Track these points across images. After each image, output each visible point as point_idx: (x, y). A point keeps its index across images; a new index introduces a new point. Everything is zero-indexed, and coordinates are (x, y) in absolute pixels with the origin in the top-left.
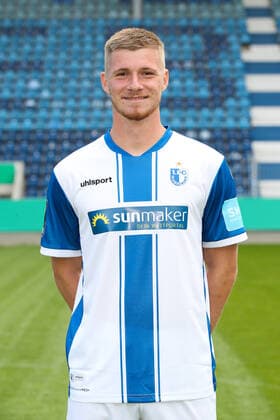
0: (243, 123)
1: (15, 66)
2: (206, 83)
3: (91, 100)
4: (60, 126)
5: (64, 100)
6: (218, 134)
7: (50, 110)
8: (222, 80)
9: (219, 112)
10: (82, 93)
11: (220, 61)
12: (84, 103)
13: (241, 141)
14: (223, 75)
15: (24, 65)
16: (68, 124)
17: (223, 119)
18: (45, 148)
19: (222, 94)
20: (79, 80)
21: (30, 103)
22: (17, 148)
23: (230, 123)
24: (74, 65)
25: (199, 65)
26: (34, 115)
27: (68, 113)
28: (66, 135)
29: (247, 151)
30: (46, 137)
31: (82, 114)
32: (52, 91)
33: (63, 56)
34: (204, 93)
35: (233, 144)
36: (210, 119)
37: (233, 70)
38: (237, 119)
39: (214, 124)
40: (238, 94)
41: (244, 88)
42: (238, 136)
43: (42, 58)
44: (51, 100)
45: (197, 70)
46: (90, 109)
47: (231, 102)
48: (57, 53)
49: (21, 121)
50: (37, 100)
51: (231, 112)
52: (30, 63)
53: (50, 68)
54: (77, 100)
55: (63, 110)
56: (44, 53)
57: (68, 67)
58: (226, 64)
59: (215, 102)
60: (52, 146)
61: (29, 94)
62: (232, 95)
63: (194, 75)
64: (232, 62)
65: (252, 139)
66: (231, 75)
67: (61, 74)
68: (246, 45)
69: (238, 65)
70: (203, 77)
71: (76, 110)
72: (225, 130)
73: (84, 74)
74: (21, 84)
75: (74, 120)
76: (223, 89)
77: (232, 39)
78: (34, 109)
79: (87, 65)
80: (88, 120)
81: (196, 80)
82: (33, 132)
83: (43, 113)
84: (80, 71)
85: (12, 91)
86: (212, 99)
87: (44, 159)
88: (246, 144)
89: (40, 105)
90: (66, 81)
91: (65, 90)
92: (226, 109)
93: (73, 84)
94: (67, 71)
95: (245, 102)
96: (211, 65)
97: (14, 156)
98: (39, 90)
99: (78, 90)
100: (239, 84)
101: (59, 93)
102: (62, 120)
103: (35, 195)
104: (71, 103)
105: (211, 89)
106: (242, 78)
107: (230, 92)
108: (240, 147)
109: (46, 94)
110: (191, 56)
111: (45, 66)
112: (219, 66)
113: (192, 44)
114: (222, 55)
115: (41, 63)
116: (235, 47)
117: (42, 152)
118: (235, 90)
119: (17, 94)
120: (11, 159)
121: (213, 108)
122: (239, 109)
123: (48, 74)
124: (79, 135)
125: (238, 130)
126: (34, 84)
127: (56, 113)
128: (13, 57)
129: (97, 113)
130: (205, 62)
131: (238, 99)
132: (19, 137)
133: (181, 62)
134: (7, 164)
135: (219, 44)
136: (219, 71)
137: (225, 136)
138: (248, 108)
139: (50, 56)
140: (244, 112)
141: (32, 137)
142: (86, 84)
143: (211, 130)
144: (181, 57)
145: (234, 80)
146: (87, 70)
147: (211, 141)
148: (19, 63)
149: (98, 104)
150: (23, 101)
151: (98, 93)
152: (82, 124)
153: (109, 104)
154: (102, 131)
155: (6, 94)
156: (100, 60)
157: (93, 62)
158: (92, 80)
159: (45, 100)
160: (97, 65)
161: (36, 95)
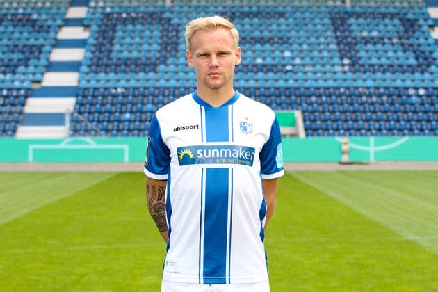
1: (270, 40)
2: (412, 55)
3: (333, 66)
4: (316, 84)
5: (313, 65)
6: (431, 91)
7: (304, 73)
8: (423, 52)
9: (427, 76)
10: (325, 60)
11: (417, 38)
12: (329, 68)
14: (421, 48)
15: (276, 40)
16: (321, 83)
17: (432, 81)
19: (426, 63)
20: (320, 51)
21: (289, 68)
22: (288, 100)
24: (313, 40)
25: (403, 41)
26: (295, 76)
27: (319, 75)
28: (322, 91)
30: (308, 92)
31: (329, 75)
32: (302, 59)
33: (303, 33)
34: (412, 61)
36: (422, 80)
37: (429, 45)
39: (427, 84)
43: (289, 35)
44: (303, 65)
45: (402, 45)
46: (335, 73)
47: (433, 68)
48: (297, 31)
49: (286, 80)
50: (293, 65)
51: (436, 75)
52: (280, 38)
53: (296, 43)
54: (323, 65)
55: (315, 73)
56: (288, 31)
57: (309, 42)
58: (422, 41)
59: (421, 68)
60: (314, 99)
61: (286, 61)
62: (433, 64)
63: (401, 48)
64: (426, 39)
66: (429, 49)
67: (305, 47)
68: (431, 27)
69: (431, 41)
70: (408, 50)
71: (324, 73)
72: (435, 89)
73: (322, 47)
74: (277, 53)
75: (325, 80)
76: (425, 59)
77: (421, 22)
78: (293, 72)
79: (322, 40)
80: (335, 80)
81: (404, 52)
82: (298, 88)
83: (301, 75)
84: (318, 45)
85: (273, 58)
86: (419, 66)
87: (311, 109)
89: (296, 68)
90: (310, 51)
91: (312, 58)
92: (431, 73)
93: (316, 53)
94: (308, 44)
96: (411, 41)
97: (289, 106)
98: (293, 58)
99: (322, 58)
100: (435, 55)
101: (308, 60)
102: (316, 80)
104: (319, 68)
105: (416, 58)
107: (430, 60)
109: (298, 61)
110: (396, 35)
111: (292, 41)
112: (418, 42)
113: (394, 26)
114: (417, 34)
115: (289, 38)
116: (425, 28)
117: (308, 104)
118: (434, 59)
119: (277, 61)
121: (422, 73)
123: (295, 47)
124: (332, 91)
126: (287, 54)
127: (310, 75)
128: (267, 34)
129: (340, 76)
130: (406, 38)
132: (288, 93)
133: (390, 39)
134: (290, 112)
135: (412, 26)
136: (419, 45)
137: (436, 92)
139: (293, 34)
141: (298, 92)
142: (326, 54)
143: (426, 88)
144: (389, 35)
145: (431, 52)
146: (323, 44)
147: (428, 96)
148: (272, 38)
149: (338, 68)
150: (284, 66)
151: (336, 60)
152: (331, 83)
153: (346, 68)
154: (347, 88)
155: (269, 61)
156: (331, 37)
157: (326, 38)
158: (329, 51)
159: (300, 65)
160: (330, 40)
161: (292, 62)
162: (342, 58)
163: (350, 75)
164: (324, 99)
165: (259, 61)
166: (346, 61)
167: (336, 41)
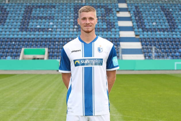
0: (117, 36)
1: (45, 18)
2: (105, 24)
3: (69, 28)
4: (60, 37)
5: (61, 28)
7: (56, 32)
8: (111, 23)
9: (109, 33)
10: (66, 26)
12: (67, 30)
13: (116, 42)
14: (110, 21)
15: (48, 17)
16: (62, 36)
17: (111, 35)
18: (55, 44)
19: (111, 27)
20: (65, 22)
21: (50, 29)
22: (46, 44)
23: (113, 36)
24: (64, 17)
25: (103, 18)
26: (51, 33)
28: (61, 40)
29: (118, 45)
30: (55, 40)
31: (66, 33)
32: (57, 26)
33: (60, 15)
34: (105, 27)
36: (106, 35)
37: (114, 19)
38: (115, 35)
39: (108, 36)
41: (117, 25)
42: (116, 40)
44: (57, 28)
46: (69, 32)
47: (113, 30)
48: (58, 14)
49: (47, 35)
50: (52, 29)
51: (113, 33)
52: (50, 17)
53: (56, 19)
54: (65, 29)
55: (60, 32)
56: (55, 14)
57: (62, 18)
58: (111, 18)
59: (108, 30)
60: (57, 43)
61: (50, 27)
62: (113, 28)
64: (114, 17)
65: (120, 41)
66: (113, 21)
67: (60, 20)
68: (118, 12)
69: (116, 18)
70: (104, 22)
71: (64, 32)
72: (111, 38)
74: (47, 23)
75: (64, 35)
76: (111, 25)
77: (114, 10)
78: (51, 31)
79: (68, 17)
80: (68, 35)
81: (102, 22)
82: (51, 38)
83: (54, 33)
84: (66, 20)
85: (45, 25)
86: (107, 28)
87: (54, 47)
88: (118, 43)
89: (53, 30)
90: (61, 22)
91: (61, 25)
92: (111, 32)
93: (63, 23)
95: (118, 30)
96: (107, 18)
97: (45, 46)
98: (53, 25)
101: (59, 26)
102: (60, 35)
104: (63, 29)
105: (107, 25)
106: (117, 22)
107: (113, 26)
109: (55, 27)
110: (101, 15)
111: (54, 18)
112: (109, 18)
113: (101, 11)
114: (110, 15)
115: (54, 17)
116: (115, 12)
119: (46, 27)
120: (44, 47)
121: (107, 32)
122: (116, 32)
123: (56, 20)
124: (66, 39)
125: (116, 38)
126: (51, 24)
127: (58, 33)
128: (45, 15)
129: (71, 33)
130: (105, 17)
131: (115, 29)
132: (46, 40)
134: (43, 48)
135: (109, 11)
137: (111, 40)
138: (119, 32)
139: (56, 15)
141: (51, 40)
142: (68, 23)
143: (107, 38)
144: (98, 15)
145: (114, 23)
146: (68, 19)
148: (46, 17)
149: (71, 30)
150: (48, 29)
151: (72, 26)
152: (66, 36)
153: (75, 30)
154: (72, 38)
155: (43, 27)
156: (72, 16)
157: (70, 17)
158: (69, 22)
159: (55, 28)
160: (71, 17)
161: (52, 27)
162: (74, 26)
163: (75, 33)
164: (61, 43)
165: (38, 27)
166: (76, 27)
167: (74, 18)
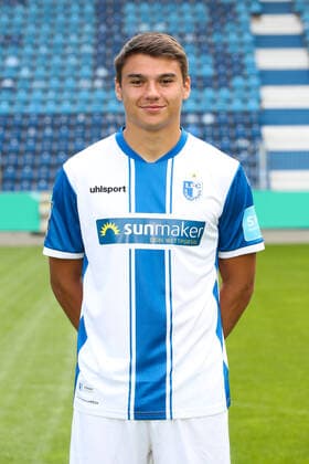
0: (253, 105)
2: (210, 60)
3: (77, 79)
4: (42, 109)
5: (47, 79)
6: (223, 117)
7: (30, 91)
8: (229, 56)
9: (224, 93)
10: (67, 71)
11: (226, 34)
12: (70, 83)
13: (249, 125)
14: (229, 50)
16: (51, 107)
17: (229, 101)
18: (23, 135)
19: (229, 72)
20: (64, 57)
21: (7, 83)
23: (237, 106)
24: (59, 39)
25: (203, 38)
26: (12, 97)
27: (51, 95)
28: (48, 120)
29: (255, 137)
30: (25, 122)
31: (66, 95)
32: (33, 69)
33: (46, 29)
34: (208, 71)
35: (241, 129)
36: (214, 101)
37: (242, 44)
38: (245, 101)
39: (220, 106)
40: (247, 72)
41: (253, 64)
42: (247, 120)
43: (22, 31)
44: (31, 80)
45: (199, 45)
46: (77, 90)
47: (238, 81)
48: (38, 26)
50: (15, 80)
51: (237, 92)
52: (8, 37)
53: (30, 43)
54: (62, 79)
55: (45, 91)
56: (23, 26)
57: (51, 41)
58: (233, 38)
59: (219, 81)
60: (32, 132)
61: (6, 73)
62: (239, 74)
63: (196, 50)
64: (240, 34)
65: (262, 123)
66: (240, 50)
67: (43, 50)
68: (256, 15)
69: (247, 38)
70: (206, 52)
71: (60, 91)
72: (231, 114)
73: (69, 50)
75: (58, 102)
76: (230, 66)
77: (241, 8)
78: (12, 90)
79: (73, 39)
80: (74, 102)
81: (198, 55)
82: (10, 116)
83: (22, 95)
84: (65, 46)
86: (216, 78)
87: (22, 148)
88: (255, 128)
89: (19, 85)
90: (49, 57)
91: (48, 68)
92: (232, 89)
93: (57, 60)
94: (50, 46)
95: (254, 81)
96: (215, 39)
98: (18, 69)
99: (63, 68)
100: (247, 60)
101: (41, 71)
102: (44, 103)
103: (12, 189)
104: (55, 83)
105: (216, 66)
106: (251, 53)
107: (236, 69)
108: (249, 133)
109: (25, 73)
110: (194, 29)
111: (25, 41)
112: (225, 40)
113: (195, 14)
114: (228, 27)
115: (21, 37)
116: (244, 17)
117: (20, 140)
118: (243, 67)
121: (217, 89)
122: (248, 89)
123: (28, 50)
124: (64, 119)
125: (247, 113)
126: (12, 62)
127: (38, 95)
129: (84, 95)
130: (209, 34)
131: (246, 77)
133: (182, 36)
135: (224, 14)
136: (226, 45)
137: (231, 120)
138: (258, 88)
139: (31, 29)
140: (253, 92)
141: (10, 122)
142: (72, 61)
143: (215, 114)
144: (182, 30)
145: (241, 56)
146: (73, 45)
147: (215, 125)
149: (85, 84)
151: (86, 71)
152: (67, 107)
153: (99, 83)
154: (89, 115)
156: (88, 33)
157: (80, 35)
158: (79, 56)
159: (24, 79)
160: (85, 38)
161: (15, 74)
162: (95, 68)
163: (101, 94)
164: (48, 131)
166: (102, 72)
167: (94, 41)
